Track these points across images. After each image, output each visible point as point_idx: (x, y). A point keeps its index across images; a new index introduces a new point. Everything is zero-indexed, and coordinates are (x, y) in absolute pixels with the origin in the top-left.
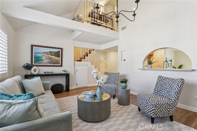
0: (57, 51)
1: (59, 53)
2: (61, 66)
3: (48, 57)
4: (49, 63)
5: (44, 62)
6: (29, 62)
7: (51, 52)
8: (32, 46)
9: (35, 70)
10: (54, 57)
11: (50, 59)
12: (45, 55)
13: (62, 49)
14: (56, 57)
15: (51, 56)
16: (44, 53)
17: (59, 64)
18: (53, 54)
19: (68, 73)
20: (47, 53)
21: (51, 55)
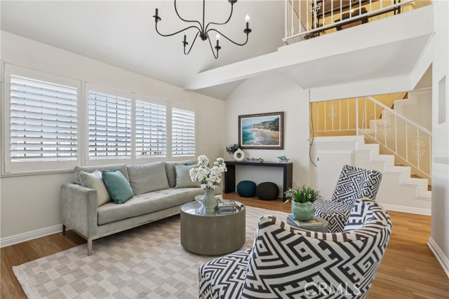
0: (273, 120)
1: (278, 124)
2: (282, 148)
3: (259, 133)
4: (262, 143)
5: (254, 142)
6: (237, 143)
7: (264, 123)
8: (240, 117)
9: (239, 155)
10: (269, 131)
11: (263, 135)
12: (256, 129)
13: (282, 114)
14: (273, 131)
15: (265, 131)
16: (255, 126)
17: (278, 143)
18: (267, 125)
19: (289, 162)
20: (259, 125)
21: (264, 128)
